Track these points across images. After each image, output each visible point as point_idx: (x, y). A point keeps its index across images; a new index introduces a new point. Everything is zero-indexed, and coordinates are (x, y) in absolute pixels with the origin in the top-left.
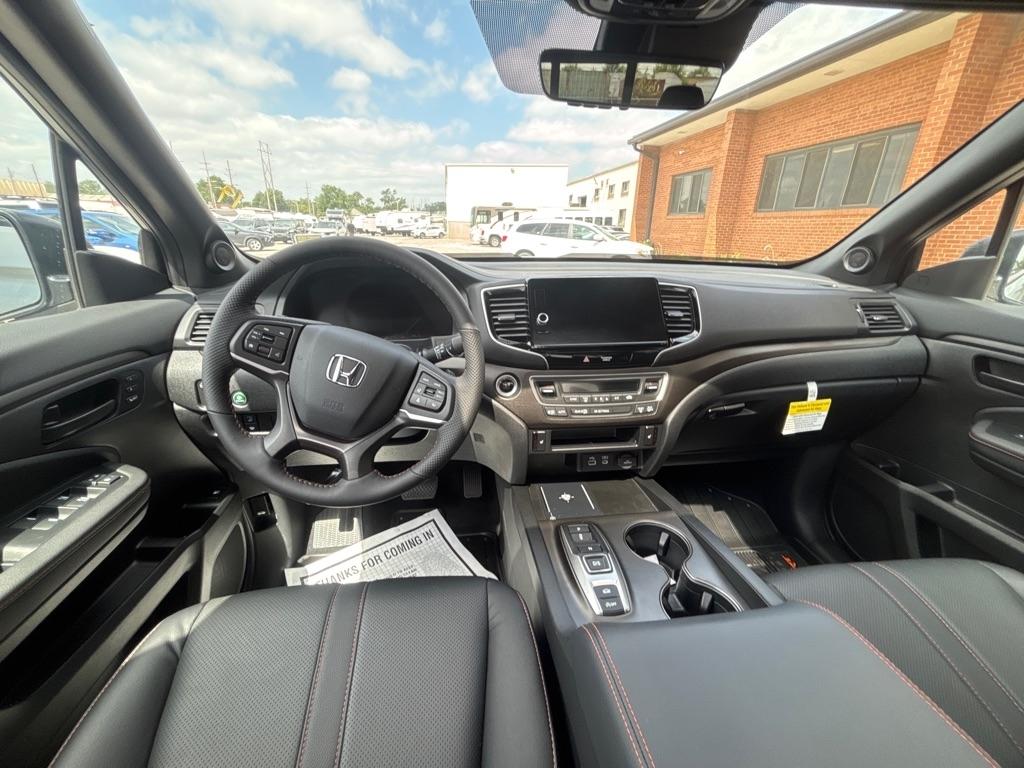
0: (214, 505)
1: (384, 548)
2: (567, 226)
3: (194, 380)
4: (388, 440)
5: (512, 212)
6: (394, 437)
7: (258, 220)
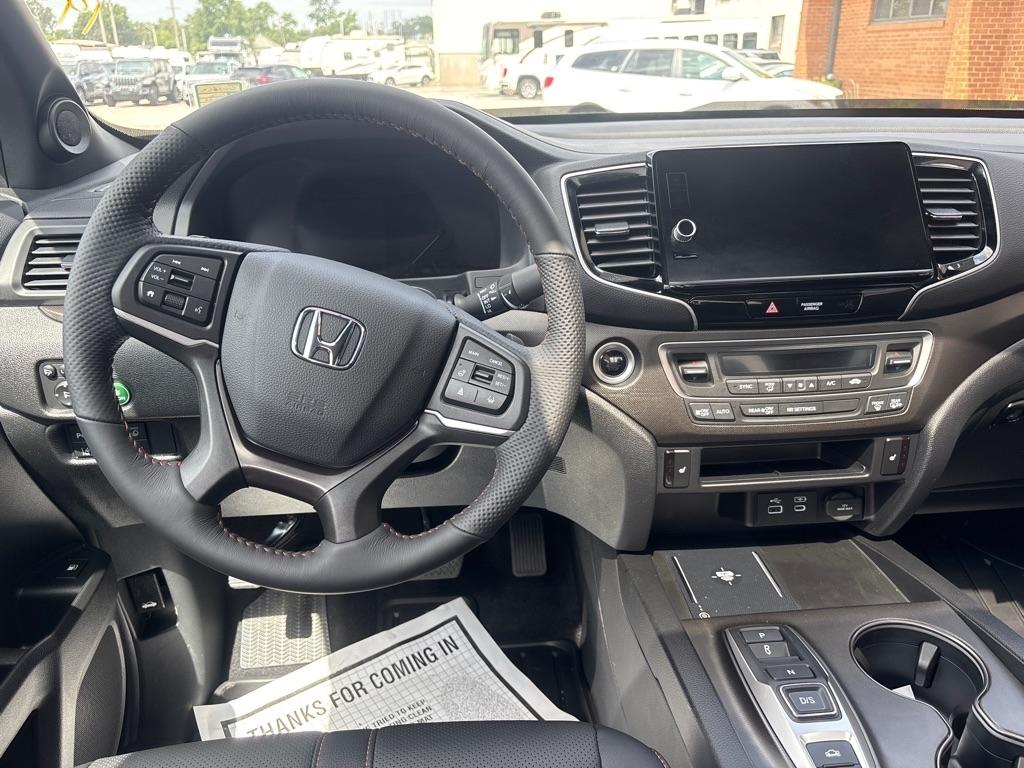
0: (73, 590)
1: (370, 668)
2: (668, 54)
3: (34, 361)
4: (408, 468)
5: (561, 30)
6: (416, 461)
7: (85, 63)
